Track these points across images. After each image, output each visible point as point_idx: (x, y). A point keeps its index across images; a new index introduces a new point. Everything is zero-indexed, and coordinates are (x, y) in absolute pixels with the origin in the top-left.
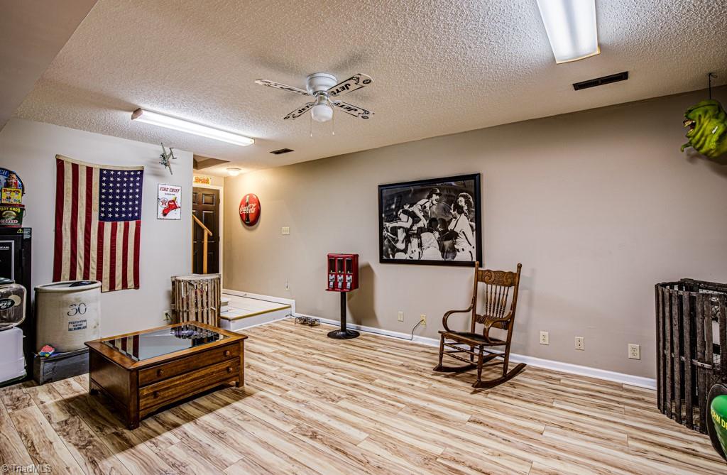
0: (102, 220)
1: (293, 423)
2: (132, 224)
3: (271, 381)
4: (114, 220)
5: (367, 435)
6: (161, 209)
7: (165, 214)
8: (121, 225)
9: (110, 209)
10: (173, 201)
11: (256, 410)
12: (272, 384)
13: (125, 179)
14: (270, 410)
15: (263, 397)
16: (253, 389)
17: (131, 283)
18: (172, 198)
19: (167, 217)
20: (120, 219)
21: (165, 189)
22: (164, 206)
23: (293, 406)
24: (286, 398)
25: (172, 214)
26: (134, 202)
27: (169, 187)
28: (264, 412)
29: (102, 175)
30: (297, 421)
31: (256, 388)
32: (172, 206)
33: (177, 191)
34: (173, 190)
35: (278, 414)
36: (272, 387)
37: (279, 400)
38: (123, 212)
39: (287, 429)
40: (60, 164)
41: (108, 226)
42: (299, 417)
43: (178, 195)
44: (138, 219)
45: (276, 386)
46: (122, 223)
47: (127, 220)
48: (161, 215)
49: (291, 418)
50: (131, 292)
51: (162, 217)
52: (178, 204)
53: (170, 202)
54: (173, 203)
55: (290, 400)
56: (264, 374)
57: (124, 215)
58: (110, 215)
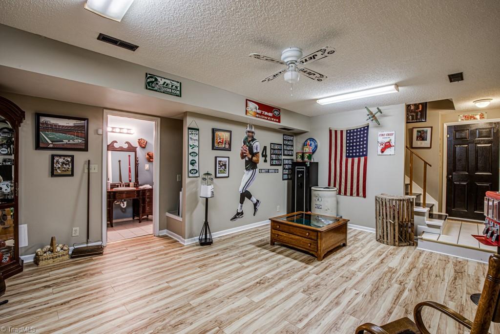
0: (347, 157)
2: (362, 159)
4: (353, 157)
6: (380, 148)
7: (382, 152)
8: (356, 159)
9: (351, 151)
10: (389, 142)
13: (359, 133)
17: (361, 194)
18: (388, 140)
19: (384, 154)
20: (356, 156)
21: (383, 135)
22: (382, 146)
25: (388, 151)
26: (363, 146)
27: (386, 133)
29: (347, 133)
32: (388, 145)
33: (391, 135)
34: (388, 135)
38: (357, 152)
40: (330, 131)
41: (350, 160)
43: (392, 138)
44: (365, 156)
46: (357, 158)
47: (359, 156)
48: (380, 153)
50: (361, 199)
51: (381, 154)
52: (393, 143)
53: (386, 143)
54: (388, 144)
57: (358, 154)
58: (351, 155)
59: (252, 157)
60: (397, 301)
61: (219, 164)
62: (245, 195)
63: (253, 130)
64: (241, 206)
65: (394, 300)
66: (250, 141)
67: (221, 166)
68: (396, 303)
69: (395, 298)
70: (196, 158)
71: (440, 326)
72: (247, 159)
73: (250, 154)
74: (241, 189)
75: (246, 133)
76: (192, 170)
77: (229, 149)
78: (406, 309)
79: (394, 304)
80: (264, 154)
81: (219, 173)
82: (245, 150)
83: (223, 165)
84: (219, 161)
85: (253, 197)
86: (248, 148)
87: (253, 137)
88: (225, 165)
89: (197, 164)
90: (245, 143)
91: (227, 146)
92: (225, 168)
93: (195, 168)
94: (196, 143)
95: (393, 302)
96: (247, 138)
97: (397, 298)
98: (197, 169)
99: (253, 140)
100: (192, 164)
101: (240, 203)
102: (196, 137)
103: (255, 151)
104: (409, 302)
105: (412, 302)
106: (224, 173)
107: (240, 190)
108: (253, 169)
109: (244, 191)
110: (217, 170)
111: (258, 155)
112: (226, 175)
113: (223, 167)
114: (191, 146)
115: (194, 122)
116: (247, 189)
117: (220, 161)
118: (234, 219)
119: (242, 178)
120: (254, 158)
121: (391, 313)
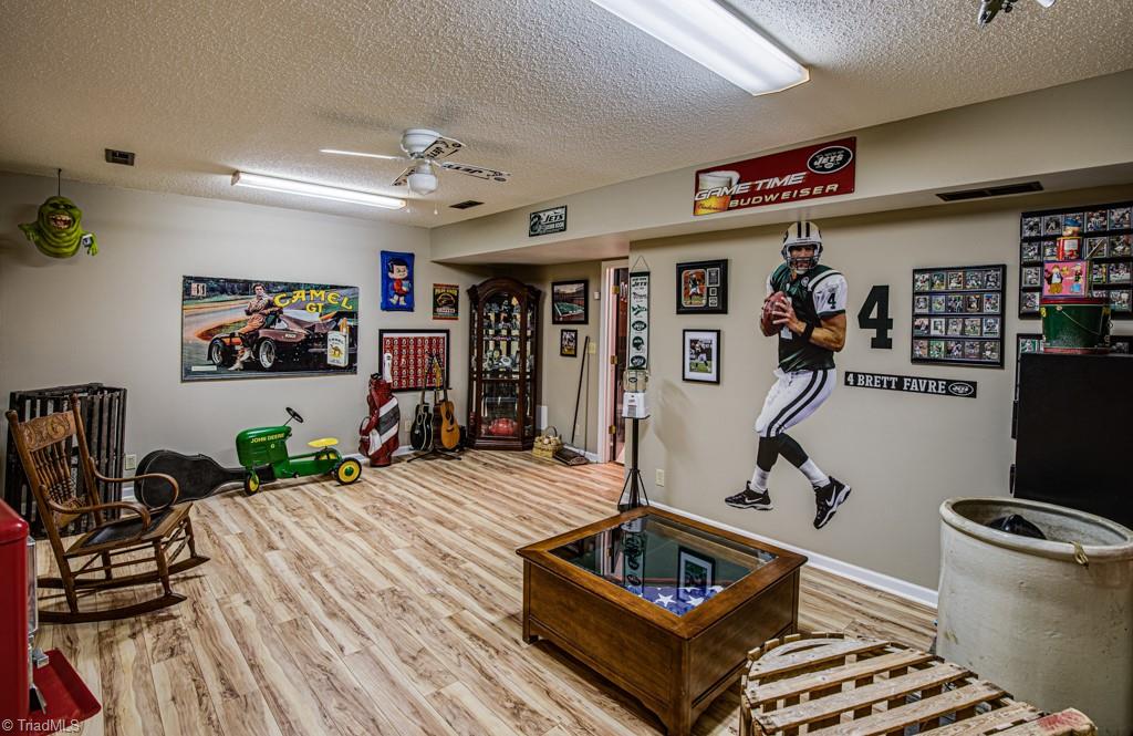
1: (460, 569)
3: (471, 645)
5: (394, 551)
11: (504, 590)
12: (473, 636)
14: (484, 588)
15: (491, 610)
16: (506, 628)
23: (453, 591)
24: (457, 604)
28: (492, 586)
30: (455, 572)
31: (500, 631)
35: (475, 582)
36: (473, 629)
37: (469, 601)
39: (470, 565)
42: (452, 575)
45: (466, 631)
49: (462, 575)
55: (452, 600)
56: (482, 671)
59: (809, 330)
60: (270, 698)
61: (693, 348)
62: (777, 448)
63: (814, 237)
64: (764, 477)
65: (277, 695)
66: (800, 277)
67: (698, 354)
68: (265, 691)
69: (281, 701)
70: (643, 334)
71: (157, 717)
72: (786, 334)
73: (800, 318)
74: (761, 424)
75: (784, 253)
76: (637, 357)
77: (722, 309)
78: (238, 696)
79: (267, 687)
80: (874, 315)
81: (691, 370)
82: (779, 308)
83: (703, 351)
84: (692, 341)
85: (809, 460)
86: (789, 299)
87: (812, 262)
88: (708, 352)
89: (645, 347)
90: (776, 286)
91: (714, 302)
92: (709, 358)
93: (641, 354)
94: (644, 304)
95: (273, 689)
96: (785, 271)
97: (279, 706)
98: (645, 355)
99: (815, 270)
100: (637, 346)
101: (760, 463)
102: (645, 292)
103: (822, 307)
104: (248, 716)
105: (243, 722)
106: (707, 371)
107: (758, 429)
108: (813, 368)
109: (773, 434)
110: (687, 361)
111: (836, 320)
112: (713, 377)
113: (704, 356)
114: (634, 309)
115: (641, 259)
116: (788, 431)
117: (694, 342)
118: (738, 502)
119: (767, 394)
120: (818, 333)
121: (252, 667)
